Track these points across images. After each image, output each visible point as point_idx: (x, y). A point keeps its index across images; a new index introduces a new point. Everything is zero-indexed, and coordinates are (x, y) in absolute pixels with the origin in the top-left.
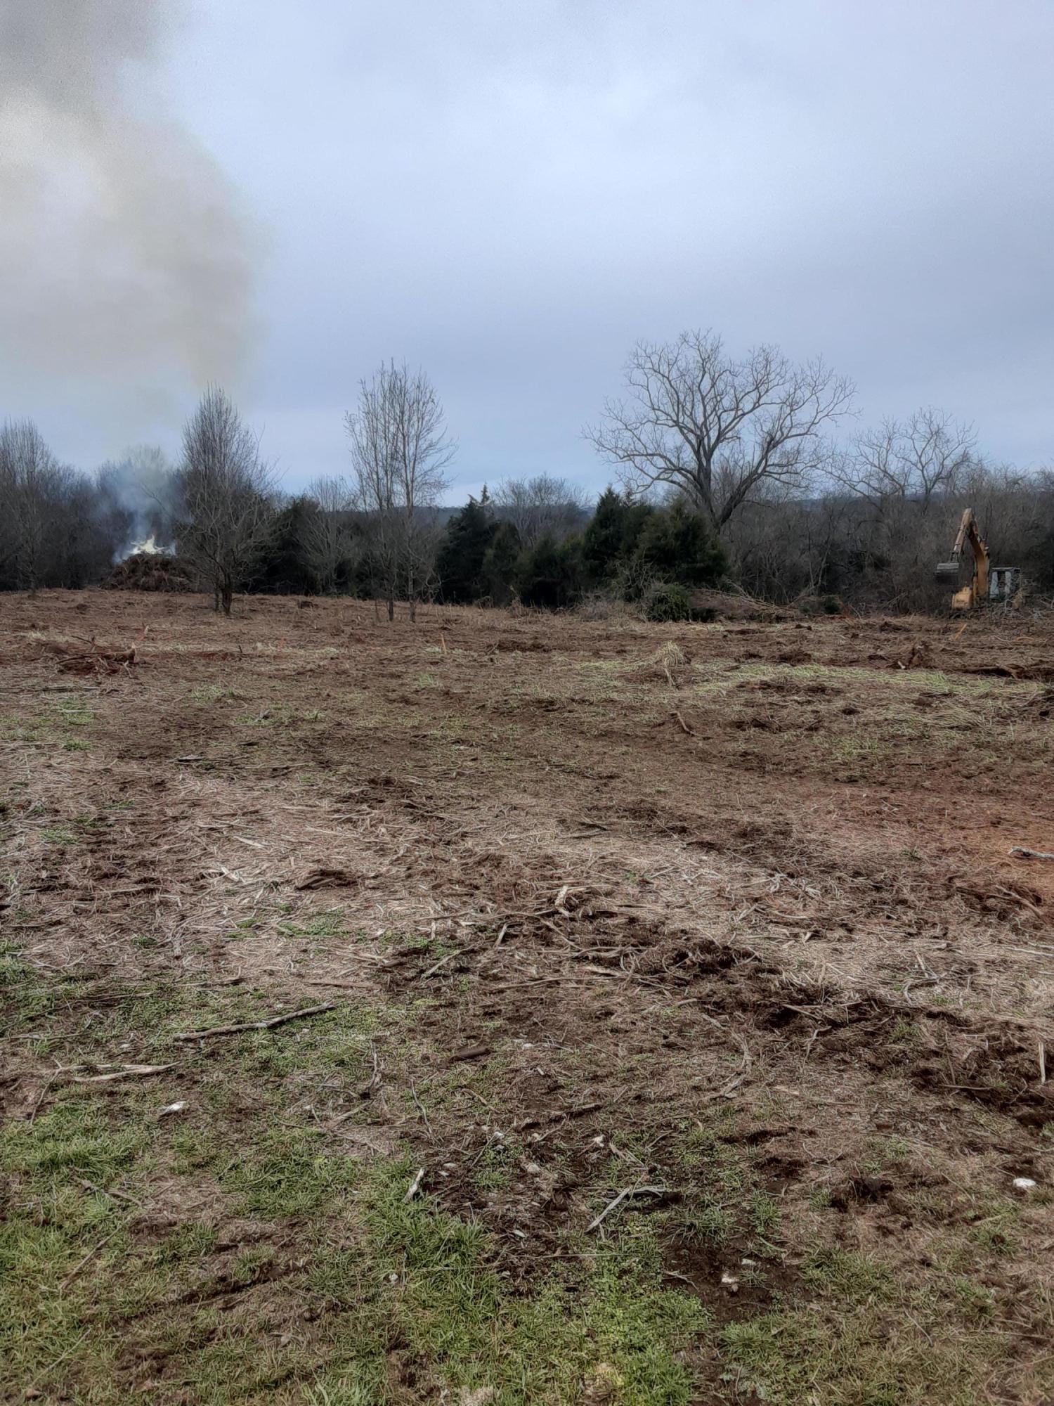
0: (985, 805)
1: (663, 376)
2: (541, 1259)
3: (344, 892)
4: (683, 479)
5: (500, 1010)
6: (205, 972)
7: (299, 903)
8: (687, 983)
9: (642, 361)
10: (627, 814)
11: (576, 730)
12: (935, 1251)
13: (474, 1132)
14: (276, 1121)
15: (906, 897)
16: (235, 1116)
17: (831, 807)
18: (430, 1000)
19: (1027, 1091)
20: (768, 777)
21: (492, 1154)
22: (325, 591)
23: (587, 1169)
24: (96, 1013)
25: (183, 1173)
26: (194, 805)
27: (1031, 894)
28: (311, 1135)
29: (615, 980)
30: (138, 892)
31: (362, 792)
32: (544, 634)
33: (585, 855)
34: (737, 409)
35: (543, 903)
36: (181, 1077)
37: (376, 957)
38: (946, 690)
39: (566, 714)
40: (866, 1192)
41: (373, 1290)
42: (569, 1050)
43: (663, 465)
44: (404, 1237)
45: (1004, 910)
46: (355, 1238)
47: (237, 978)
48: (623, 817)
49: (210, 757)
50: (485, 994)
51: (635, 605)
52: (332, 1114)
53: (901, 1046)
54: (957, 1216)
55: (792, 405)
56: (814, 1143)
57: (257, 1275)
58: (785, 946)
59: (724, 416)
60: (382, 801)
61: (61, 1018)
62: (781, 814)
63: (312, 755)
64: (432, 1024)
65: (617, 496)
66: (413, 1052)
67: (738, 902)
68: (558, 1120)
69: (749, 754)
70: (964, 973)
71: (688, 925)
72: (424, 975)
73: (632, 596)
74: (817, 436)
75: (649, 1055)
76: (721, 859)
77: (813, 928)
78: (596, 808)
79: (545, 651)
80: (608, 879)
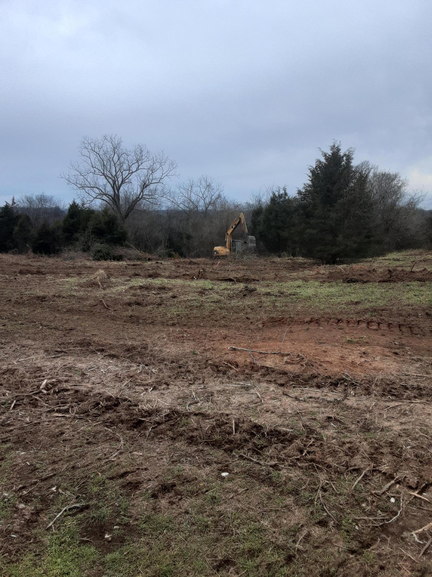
0: (221, 331)
1: (97, 153)
4: (108, 199)
5: (10, 439)
8: (99, 415)
9: (86, 145)
10: (78, 345)
11: (56, 309)
12: (190, 507)
15: (190, 369)
17: (165, 336)
19: (228, 439)
20: (140, 325)
21: (2, 503)
23: (48, 502)
27: (235, 364)
29: (66, 418)
32: (43, 266)
33: (56, 365)
34: (129, 170)
35: (34, 389)
38: (211, 287)
39: (51, 302)
40: (165, 488)
42: (43, 452)
43: (98, 192)
45: (225, 371)
48: (75, 347)
50: (3, 433)
51: (87, 253)
53: (184, 428)
54: (200, 492)
55: (152, 170)
56: (147, 473)
58: (142, 394)
59: (124, 172)
62: (144, 340)
65: (78, 205)
67: (124, 378)
68: (35, 483)
69: (133, 316)
70: (209, 396)
71: (102, 391)
73: (86, 249)
74: (163, 184)
76: (118, 361)
77: (153, 386)
78: (63, 343)
79: (43, 274)
80: (67, 375)
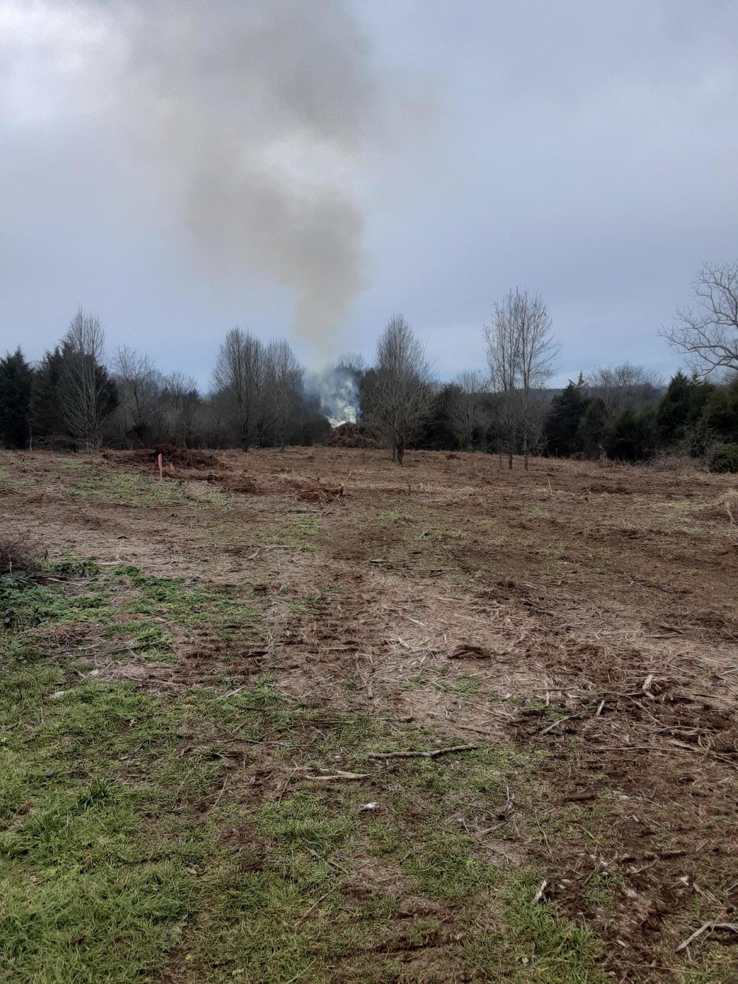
1: (724, 287)
2: (640, 966)
3: (482, 663)
5: (601, 767)
6: (388, 711)
7: (451, 668)
9: (707, 277)
10: (699, 622)
11: (654, 554)
13: (584, 858)
14: (438, 827)
16: (411, 818)
18: (547, 752)
21: (599, 878)
22: (464, 448)
23: (675, 901)
24: (319, 731)
25: (376, 855)
26: (380, 593)
28: (464, 841)
29: (694, 753)
30: (345, 651)
31: (493, 591)
32: (626, 480)
33: (665, 652)
35: (632, 687)
36: (373, 784)
37: (506, 714)
39: (646, 542)
41: (510, 967)
42: (658, 805)
43: (723, 354)
44: (533, 930)
46: (496, 925)
47: (410, 717)
48: (695, 624)
49: (390, 560)
50: (589, 752)
51: (699, 460)
52: (478, 828)
57: (427, 940)
60: (507, 599)
61: (297, 732)
63: (457, 562)
64: (549, 770)
65: (686, 378)
66: (536, 790)
68: (651, 859)
72: (541, 732)
73: (697, 453)
75: (725, 817)
78: (672, 615)
79: (627, 493)
80: (685, 673)
